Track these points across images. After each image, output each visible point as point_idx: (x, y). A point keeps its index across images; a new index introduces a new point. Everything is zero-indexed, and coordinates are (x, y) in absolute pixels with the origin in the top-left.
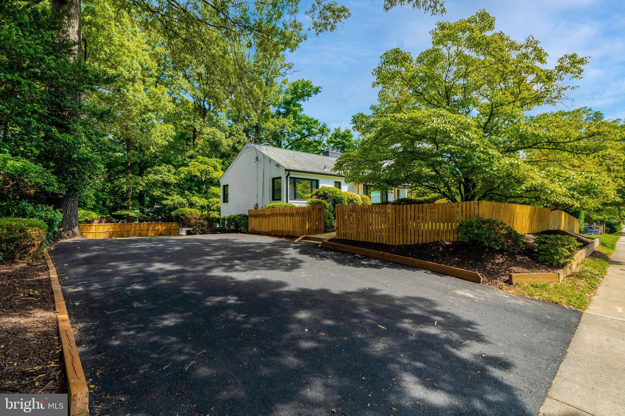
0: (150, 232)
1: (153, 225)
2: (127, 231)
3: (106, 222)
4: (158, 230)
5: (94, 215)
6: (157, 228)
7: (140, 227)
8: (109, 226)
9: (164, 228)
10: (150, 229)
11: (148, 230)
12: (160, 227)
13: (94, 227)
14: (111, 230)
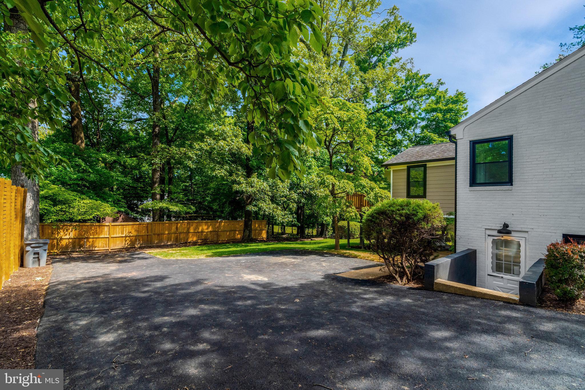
0: (190, 235)
1: (195, 225)
2: (158, 235)
3: (124, 220)
4: (202, 232)
5: (108, 208)
6: (200, 230)
7: (177, 228)
8: (130, 227)
9: (210, 229)
10: (192, 230)
11: (188, 232)
12: (205, 227)
13: (106, 229)
14: (134, 233)
